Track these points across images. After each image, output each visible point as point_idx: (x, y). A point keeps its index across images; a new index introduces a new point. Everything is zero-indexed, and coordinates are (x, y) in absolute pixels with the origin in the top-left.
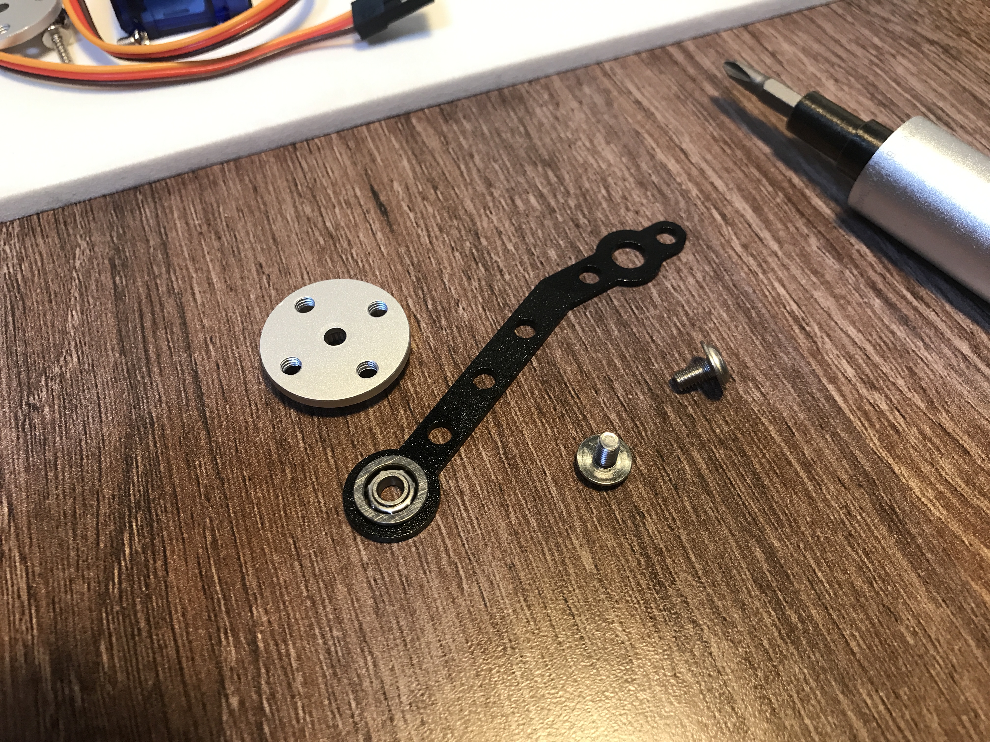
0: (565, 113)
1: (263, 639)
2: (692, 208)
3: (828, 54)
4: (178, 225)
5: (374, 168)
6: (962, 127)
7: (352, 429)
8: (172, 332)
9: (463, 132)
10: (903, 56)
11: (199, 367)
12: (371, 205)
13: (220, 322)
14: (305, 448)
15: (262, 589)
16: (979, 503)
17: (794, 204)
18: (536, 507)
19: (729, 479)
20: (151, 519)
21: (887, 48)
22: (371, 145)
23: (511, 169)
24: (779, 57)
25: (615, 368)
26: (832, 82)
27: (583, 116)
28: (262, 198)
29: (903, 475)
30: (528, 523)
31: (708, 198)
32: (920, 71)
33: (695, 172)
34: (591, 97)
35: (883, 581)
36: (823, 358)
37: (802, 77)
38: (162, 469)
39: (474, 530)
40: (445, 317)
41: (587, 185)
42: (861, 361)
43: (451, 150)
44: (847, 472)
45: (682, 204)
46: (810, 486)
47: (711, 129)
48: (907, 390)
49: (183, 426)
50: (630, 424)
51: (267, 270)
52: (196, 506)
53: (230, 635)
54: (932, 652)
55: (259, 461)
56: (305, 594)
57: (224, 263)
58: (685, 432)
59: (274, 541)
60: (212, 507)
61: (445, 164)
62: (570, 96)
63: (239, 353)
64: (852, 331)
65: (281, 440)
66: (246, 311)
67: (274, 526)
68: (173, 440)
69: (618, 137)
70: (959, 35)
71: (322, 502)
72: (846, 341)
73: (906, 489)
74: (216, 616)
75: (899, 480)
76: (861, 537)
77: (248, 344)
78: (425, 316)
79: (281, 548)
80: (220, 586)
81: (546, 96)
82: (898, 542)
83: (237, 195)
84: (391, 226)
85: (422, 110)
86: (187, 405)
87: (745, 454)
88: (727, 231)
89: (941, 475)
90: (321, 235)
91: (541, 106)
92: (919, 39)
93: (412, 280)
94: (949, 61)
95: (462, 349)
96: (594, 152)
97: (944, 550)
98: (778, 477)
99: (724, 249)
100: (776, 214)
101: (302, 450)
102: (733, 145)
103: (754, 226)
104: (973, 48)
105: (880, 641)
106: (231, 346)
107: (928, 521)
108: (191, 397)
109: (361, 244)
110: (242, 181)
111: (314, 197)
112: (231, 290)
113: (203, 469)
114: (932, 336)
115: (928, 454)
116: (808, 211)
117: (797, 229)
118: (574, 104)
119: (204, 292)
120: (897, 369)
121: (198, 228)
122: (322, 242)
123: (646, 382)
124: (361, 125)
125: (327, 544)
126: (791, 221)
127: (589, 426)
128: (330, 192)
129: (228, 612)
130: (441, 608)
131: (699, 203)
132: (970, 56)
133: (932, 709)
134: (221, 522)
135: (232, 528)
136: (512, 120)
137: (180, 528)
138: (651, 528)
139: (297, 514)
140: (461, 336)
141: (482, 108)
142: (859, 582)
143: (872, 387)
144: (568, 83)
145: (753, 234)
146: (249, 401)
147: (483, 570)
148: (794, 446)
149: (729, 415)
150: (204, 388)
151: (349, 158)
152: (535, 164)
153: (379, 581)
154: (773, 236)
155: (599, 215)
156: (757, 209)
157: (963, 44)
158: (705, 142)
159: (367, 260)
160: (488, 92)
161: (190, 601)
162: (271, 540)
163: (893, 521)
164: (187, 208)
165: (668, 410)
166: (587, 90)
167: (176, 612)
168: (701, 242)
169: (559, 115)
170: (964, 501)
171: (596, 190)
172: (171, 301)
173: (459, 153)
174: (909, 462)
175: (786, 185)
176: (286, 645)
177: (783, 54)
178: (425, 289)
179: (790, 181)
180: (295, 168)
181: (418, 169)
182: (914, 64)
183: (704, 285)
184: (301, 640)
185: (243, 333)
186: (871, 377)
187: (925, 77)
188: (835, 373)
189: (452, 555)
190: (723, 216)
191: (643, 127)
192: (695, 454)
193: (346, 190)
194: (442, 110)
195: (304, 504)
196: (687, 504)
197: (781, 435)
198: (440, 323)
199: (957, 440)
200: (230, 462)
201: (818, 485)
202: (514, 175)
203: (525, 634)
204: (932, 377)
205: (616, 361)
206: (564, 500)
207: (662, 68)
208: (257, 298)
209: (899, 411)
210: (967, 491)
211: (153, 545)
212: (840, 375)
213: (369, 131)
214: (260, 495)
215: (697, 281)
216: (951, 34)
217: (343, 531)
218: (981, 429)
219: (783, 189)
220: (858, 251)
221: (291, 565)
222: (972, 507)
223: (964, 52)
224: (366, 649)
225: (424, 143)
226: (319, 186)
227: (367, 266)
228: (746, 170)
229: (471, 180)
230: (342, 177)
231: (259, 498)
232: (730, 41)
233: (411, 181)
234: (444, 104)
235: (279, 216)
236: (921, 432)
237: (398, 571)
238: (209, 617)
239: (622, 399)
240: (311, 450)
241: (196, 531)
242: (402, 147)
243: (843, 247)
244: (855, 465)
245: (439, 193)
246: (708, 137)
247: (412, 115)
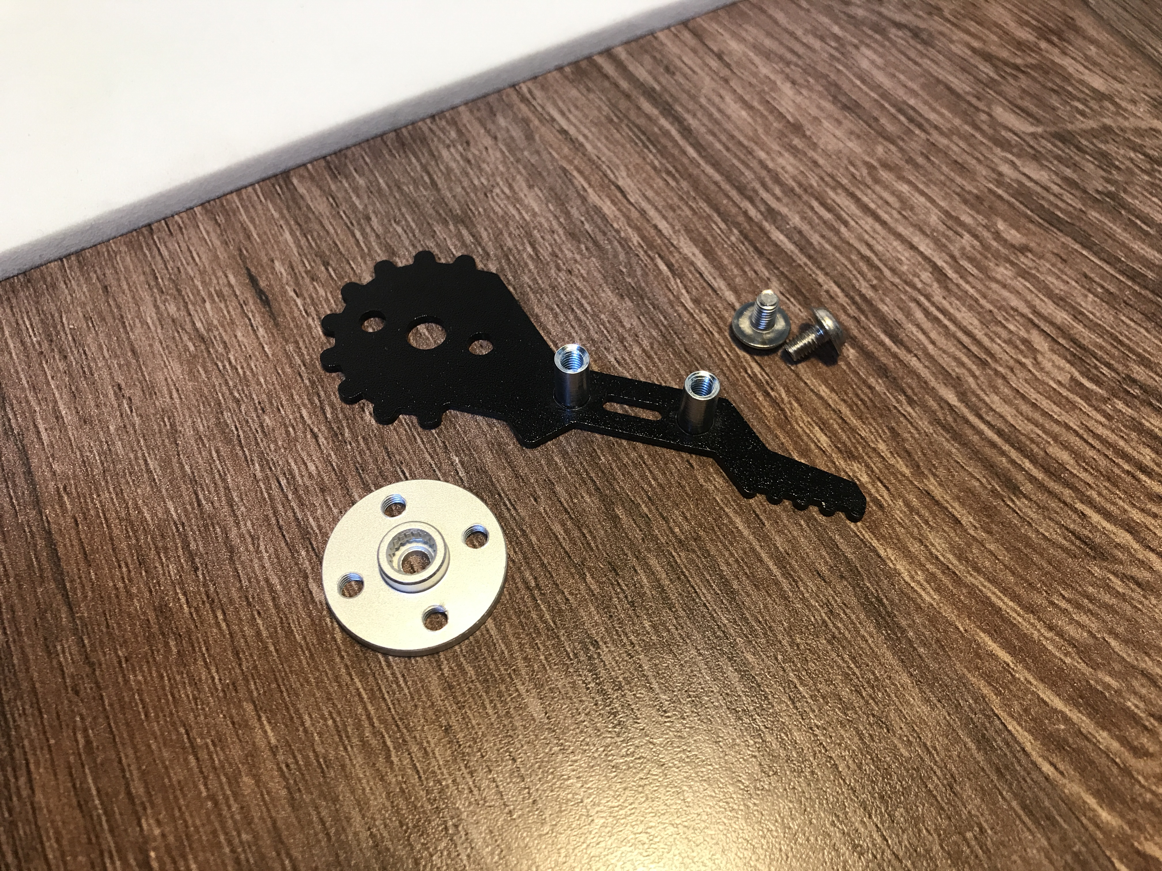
0: (477, 153)
1: (157, 857)
2: (634, 260)
3: (782, 51)
4: (12, 346)
5: (249, 246)
6: (936, 127)
7: (245, 583)
8: (15, 485)
9: (356, 190)
10: (868, 46)
11: (53, 526)
12: (249, 295)
13: (74, 465)
14: (191, 614)
15: (151, 796)
16: (973, 580)
17: (751, 242)
18: (473, 651)
19: (693, 587)
20: (8, 726)
21: (849, 38)
22: (244, 217)
23: (417, 231)
24: (726, 58)
25: (557, 468)
26: (788, 85)
27: (498, 155)
28: (115, 300)
29: (890, 559)
30: (464, 672)
31: (651, 245)
32: (887, 63)
33: (635, 214)
34: (508, 131)
35: (873, 687)
36: (793, 428)
37: (754, 81)
38: (16, 661)
39: (401, 689)
40: (349, 427)
41: (510, 243)
42: (836, 426)
43: (342, 213)
44: (826, 562)
45: (622, 257)
46: (785, 585)
47: (651, 156)
48: (889, 455)
49: (38, 604)
50: (576, 534)
51: (127, 393)
52: (62, 703)
53: (116, 858)
54: (928, 761)
55: (136, 636)
56: (204, 794)
57: (73, 388)
58: (639, 535)
59: (162, 734)
60: (82, 701)
61: (336, 232)
62: (482, 131)
63: (100, 502)
64: (824, 391)
65: (161, 606)
66: (105, 447)
67: (161, 715)
68: (26, 623)
69: (543, 178)
70: (930, 14)
71: (217, 678)
72: (818, 403)
73: (892, 575)
74: (97, 837)
75: (886, 564)
76: (846, 639)
77: (111, 489)
78: (323, 428)
79: (171, 740)
80: (100, 799)
81: (453, 134)
82: (888, 638)
83: (83, 298)
84: (275, 319)
85: (304, 165)
86: (41, 576)
87: (709, 555)
88: (675, 284)
89: (931, 553)
90: (190, 339)
91: (448, 147)
92: (884, 24)
93: (305, 385)
94: (919, 47)
95: (372, 466)
96: (515, 200)
97: (938, 641)
98: (748, 577)
99: (673, 307)
100: (730, 257)
101: (187, 615)
102: (677, 175)
103: (706, 274)
104: (946, 28)
105: (872, 759)
106: (91, 495)
107: (919, 608)
108: (46, 566)
109: (240, 346)
110: (88, 280)
111: (179, 291)
112: (85, 422)
113: (67, 654)
114: (914, 386)
115: (916, 530)
116: (768, 249)
117: (755, 272)
118: (488, 141)
119: (51, 429)
120: (877, 431)
121: (37, 346)
122: (192, 348)
123: (593, 481)
124: (231, 192)
125: (228, 730)
126: (750, 265)
127: (530, 544)
128: (198, 283)
129: (111, 831)
130: (368, 790)
131: (641, 253)
132: (944, 40)
133: (932, 828)
134: (95, 718)
135: (109, 724)
136: (414, 169)
137: (45, 733)
138: (608, 659)
139: (188, 696)
140: (369, 449)
141: (377, 155)
142: (845, 693)
143: (850, 456)
144: (478, 115)
145: (705, 284)
146: (118, 561)
147: (415, 737)
148: (764, 538)
149: (689, 510)
150: (61, 550)
151: (218, 238)
152: (445, 223)
153: (292, 766)
154: (729, 284)
155: (526, 279)
156: (708, 253)
157: (935, 24)
158: (644, 175)
159: (248, 365)
160: (382, 136)
161: (64, 823)
162: (158, 733)
163: (880, 615)
164: (21, 322)
165: (619, 511)
166: (502, 121)
167: (49, 839)
168: (646, 302)
169: (470, 157)
170: (958, 581)
171: (521, 248)
172: (11, 445)
173: (352, 216)
174: (895, 541)
175: (741, 219)
176: (186, 860)
177: (730, 53)
178: (322, 394)
179: (745, 213)
180: (153, 257)
181: (303, 241)
182: (881, 56)
183: (652, 353)
184: (204, 851)
185: (104, 476)
186: (849, 444)
187: (892, 70)
188: (806, 444)
189: (377, 724)
190: (670, 266)
191: (571, 162)
192: (653, 562)
193: (217, 278)
194: (328, 162)
195: (195, 684)
196: (647, 624)
197: (749, 527)
198: (343, 435)
199: (946, 509)
200: (101, 641)
201: (794, 582)
202: (421, 238)
203: (469, 806)
204: (917, 436)
205: (556, 459)
206: (505, 638)
207: (590, 85)
208: (117, 430)
209: (882, 482)
210: (959, 567)
211: (13, 758)
212: (813, 446)
213: (241, 200)
214: (140, 678)
215: (644, 350)
216: (921, 13)
217: (244, 710)
218: (972, 493)
219: (738, 225)
220: (827, 292)
221: (186, 760)
222: (966, 586)
223: (936, 34)
224: (283, 852)
225: (309, 207)
226: (184, 276)
227: (248, 373)
228: (694, 205)
229: (369, 250)
230: (211, 262)
231: (139, 682)
232: (669, 44)
233: (296, 258)
234: (330, 155)
235: (137, 321)
236: (907, 504)
237: (314, 751)
238: (90, 839)
239: (565, 505)
240: (197, 614)
241: (65, 734)
242: (283, 216)
243: (810, 290)
244: (835, 553)
245: (330, 270)
246: (648, 168)
247: (292, 173)
